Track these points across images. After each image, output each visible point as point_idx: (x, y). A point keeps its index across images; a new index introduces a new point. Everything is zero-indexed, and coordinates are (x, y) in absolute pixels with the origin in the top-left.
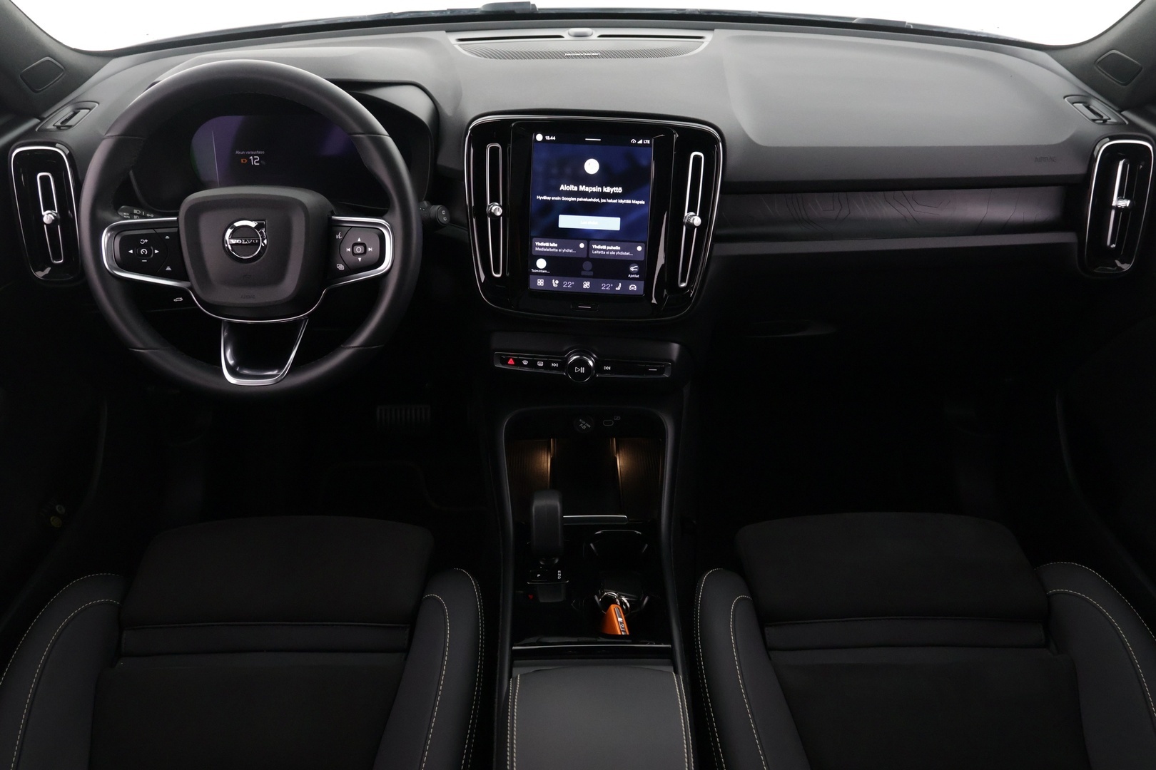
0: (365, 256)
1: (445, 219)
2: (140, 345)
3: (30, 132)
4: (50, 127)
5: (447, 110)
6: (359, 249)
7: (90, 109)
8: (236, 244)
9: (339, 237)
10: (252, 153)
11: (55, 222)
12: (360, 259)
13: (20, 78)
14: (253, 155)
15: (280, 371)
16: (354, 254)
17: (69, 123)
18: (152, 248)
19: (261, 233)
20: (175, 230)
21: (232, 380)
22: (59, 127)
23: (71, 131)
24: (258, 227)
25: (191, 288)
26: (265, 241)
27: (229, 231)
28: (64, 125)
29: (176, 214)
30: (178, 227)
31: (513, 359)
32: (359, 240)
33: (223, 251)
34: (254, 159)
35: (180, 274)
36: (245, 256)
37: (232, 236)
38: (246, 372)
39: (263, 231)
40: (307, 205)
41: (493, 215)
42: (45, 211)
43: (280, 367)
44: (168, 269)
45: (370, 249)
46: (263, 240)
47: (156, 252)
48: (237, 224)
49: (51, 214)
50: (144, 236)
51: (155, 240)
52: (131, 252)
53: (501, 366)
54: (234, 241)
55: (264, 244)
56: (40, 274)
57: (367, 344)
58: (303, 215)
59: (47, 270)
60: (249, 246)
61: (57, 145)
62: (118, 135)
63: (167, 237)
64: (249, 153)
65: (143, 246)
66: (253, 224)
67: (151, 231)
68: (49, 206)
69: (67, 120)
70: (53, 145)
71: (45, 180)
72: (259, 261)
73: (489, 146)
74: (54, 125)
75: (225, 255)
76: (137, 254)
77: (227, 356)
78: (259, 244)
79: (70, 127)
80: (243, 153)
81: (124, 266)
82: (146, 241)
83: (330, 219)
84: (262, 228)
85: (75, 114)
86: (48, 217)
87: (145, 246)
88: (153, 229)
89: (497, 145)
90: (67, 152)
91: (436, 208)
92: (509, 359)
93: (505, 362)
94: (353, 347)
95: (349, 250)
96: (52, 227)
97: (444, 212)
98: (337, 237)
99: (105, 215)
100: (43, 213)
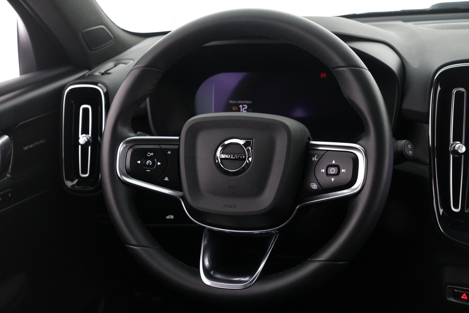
0: (337, 177)
1: (410, 153)
2: (134, 242)
3: (83, 77)
4: (97, 74)
5: (413, 63)
6: (333, 171)
7: (126, 64)
8: (225, 159)
9: (315, 159)
10: (242, 102)
11: (87, 144)
12: (333, 179)
13: (81, 35)
14: (243, 104)
15: (250, 278)
16: (327, 174)
17: (109, 72)
18: (156, 160)
19: (248, 150)
20: (177, 147)
21: (207, 282)
22: (103, 74)
23: (109, 76)
24: (246, 145)
25: (183, 198)
26: (250, 159)
27: (220, 149)
28: (106, 73)
29: (179, 135)
30: (179, 145)
31: (466, 294)
32: (334, 162)
33: (214, 165)
34: (243, 107)
35: (175, 185)
36: (231, 169)
37: (223, 152)
38: (218, 276)
39: (250, 148)
40: (290, 128)
41: (455, 152)
42: (82, 134)
43: (251, 273)
44: (166, 179)
45: (343, 171)
46: (249, 157)
47: (159, 164)
48: (226, 142)
49: (86, 137)
50: (151, 150)
51: (160, 154)
52: (139, 162)
53: (452, 300)
54: (223, 156)
55: (249, 161)
56: (69, 184)
57: (333, 258)
58: (286, 136)
59: (75, 182)
60: (236, 161)
61: (99, 84)
62: (143, 67)
63: (169, 152)
64: (239, 102)
65: (149, 158)
66: (242, 142)
67: (157, 147)
68: (85, 131)
69: (108, 70)
70: (96, 84)
71: (86, 111)
72: (243, 174)
73: (454, 91)
74: (99, 72)
75: (215, 168)
76: (143, 164)
77: (205, 261)
78: (245, 160)
79: (110, 73)
80: (235, 102)
81: (131, 174)
82: (152, 154)
83: (308, 143)
84: (249, 145)
85: (115, 66)
86: (83, 139)
87: (151, 158)
88: (159, 145)
89: (463, 90)
90: (105, 90)
91: (402, 142)
92: (462, 294)
93: (458, 296)
94: (320, 261)
95: (323, 171)
96: (85, 147)
97: (410, 146)
98: (313, 159)
99: (124, 130)
100: (80, 136)
